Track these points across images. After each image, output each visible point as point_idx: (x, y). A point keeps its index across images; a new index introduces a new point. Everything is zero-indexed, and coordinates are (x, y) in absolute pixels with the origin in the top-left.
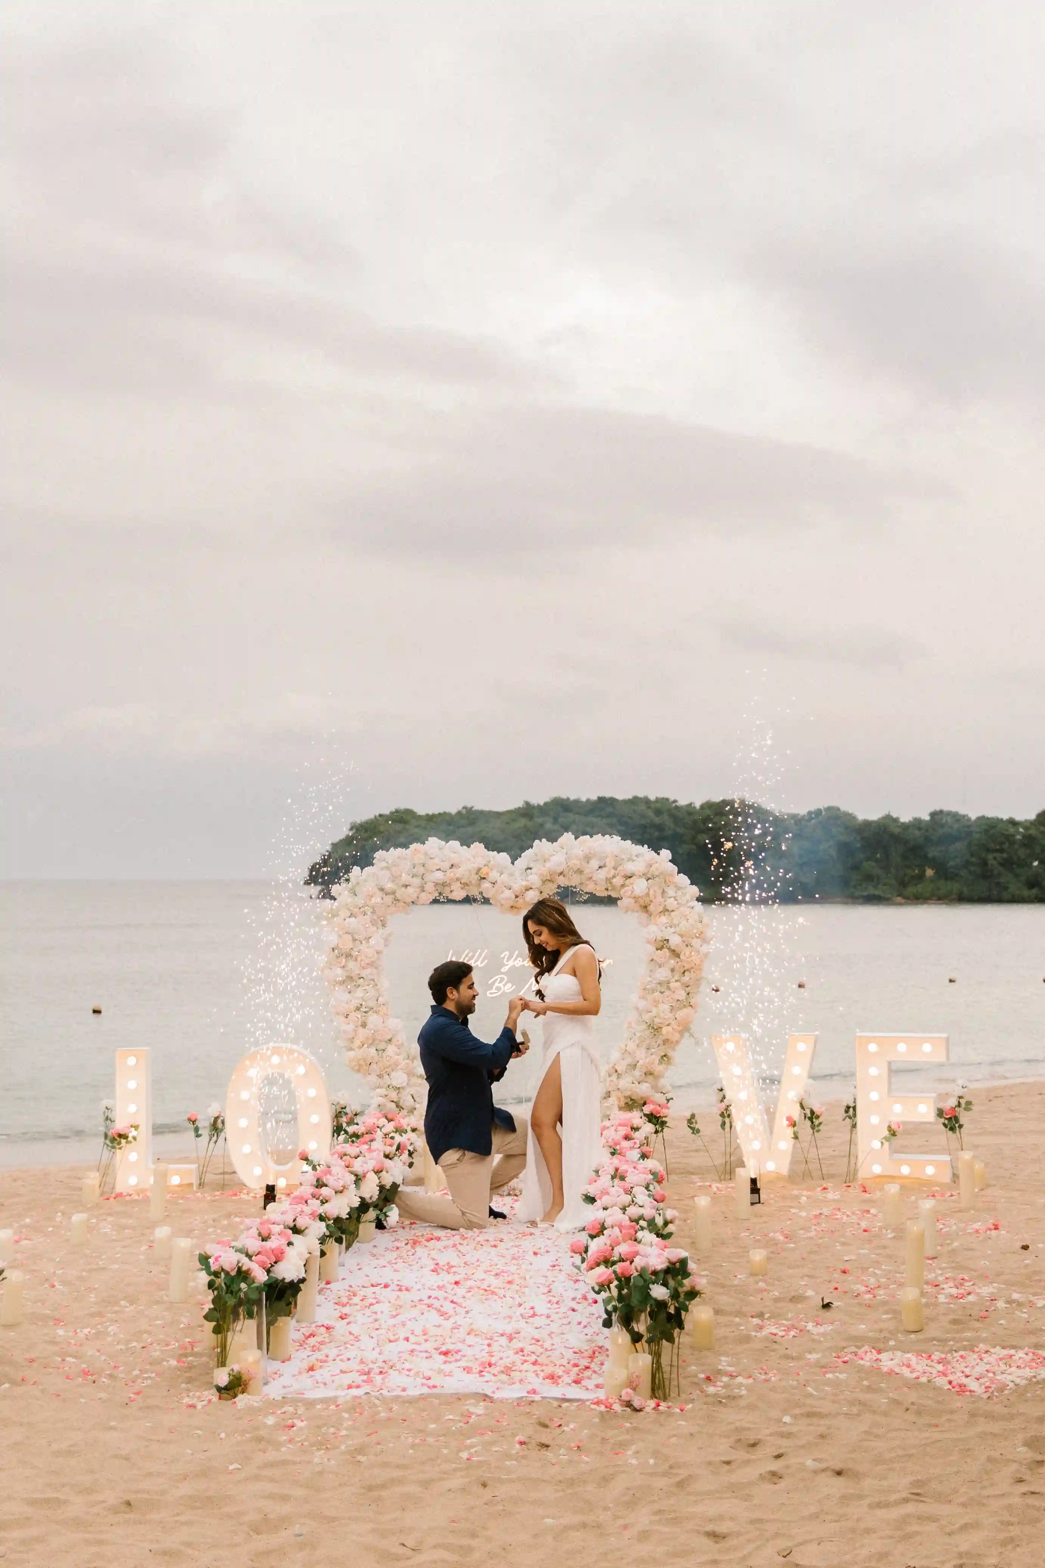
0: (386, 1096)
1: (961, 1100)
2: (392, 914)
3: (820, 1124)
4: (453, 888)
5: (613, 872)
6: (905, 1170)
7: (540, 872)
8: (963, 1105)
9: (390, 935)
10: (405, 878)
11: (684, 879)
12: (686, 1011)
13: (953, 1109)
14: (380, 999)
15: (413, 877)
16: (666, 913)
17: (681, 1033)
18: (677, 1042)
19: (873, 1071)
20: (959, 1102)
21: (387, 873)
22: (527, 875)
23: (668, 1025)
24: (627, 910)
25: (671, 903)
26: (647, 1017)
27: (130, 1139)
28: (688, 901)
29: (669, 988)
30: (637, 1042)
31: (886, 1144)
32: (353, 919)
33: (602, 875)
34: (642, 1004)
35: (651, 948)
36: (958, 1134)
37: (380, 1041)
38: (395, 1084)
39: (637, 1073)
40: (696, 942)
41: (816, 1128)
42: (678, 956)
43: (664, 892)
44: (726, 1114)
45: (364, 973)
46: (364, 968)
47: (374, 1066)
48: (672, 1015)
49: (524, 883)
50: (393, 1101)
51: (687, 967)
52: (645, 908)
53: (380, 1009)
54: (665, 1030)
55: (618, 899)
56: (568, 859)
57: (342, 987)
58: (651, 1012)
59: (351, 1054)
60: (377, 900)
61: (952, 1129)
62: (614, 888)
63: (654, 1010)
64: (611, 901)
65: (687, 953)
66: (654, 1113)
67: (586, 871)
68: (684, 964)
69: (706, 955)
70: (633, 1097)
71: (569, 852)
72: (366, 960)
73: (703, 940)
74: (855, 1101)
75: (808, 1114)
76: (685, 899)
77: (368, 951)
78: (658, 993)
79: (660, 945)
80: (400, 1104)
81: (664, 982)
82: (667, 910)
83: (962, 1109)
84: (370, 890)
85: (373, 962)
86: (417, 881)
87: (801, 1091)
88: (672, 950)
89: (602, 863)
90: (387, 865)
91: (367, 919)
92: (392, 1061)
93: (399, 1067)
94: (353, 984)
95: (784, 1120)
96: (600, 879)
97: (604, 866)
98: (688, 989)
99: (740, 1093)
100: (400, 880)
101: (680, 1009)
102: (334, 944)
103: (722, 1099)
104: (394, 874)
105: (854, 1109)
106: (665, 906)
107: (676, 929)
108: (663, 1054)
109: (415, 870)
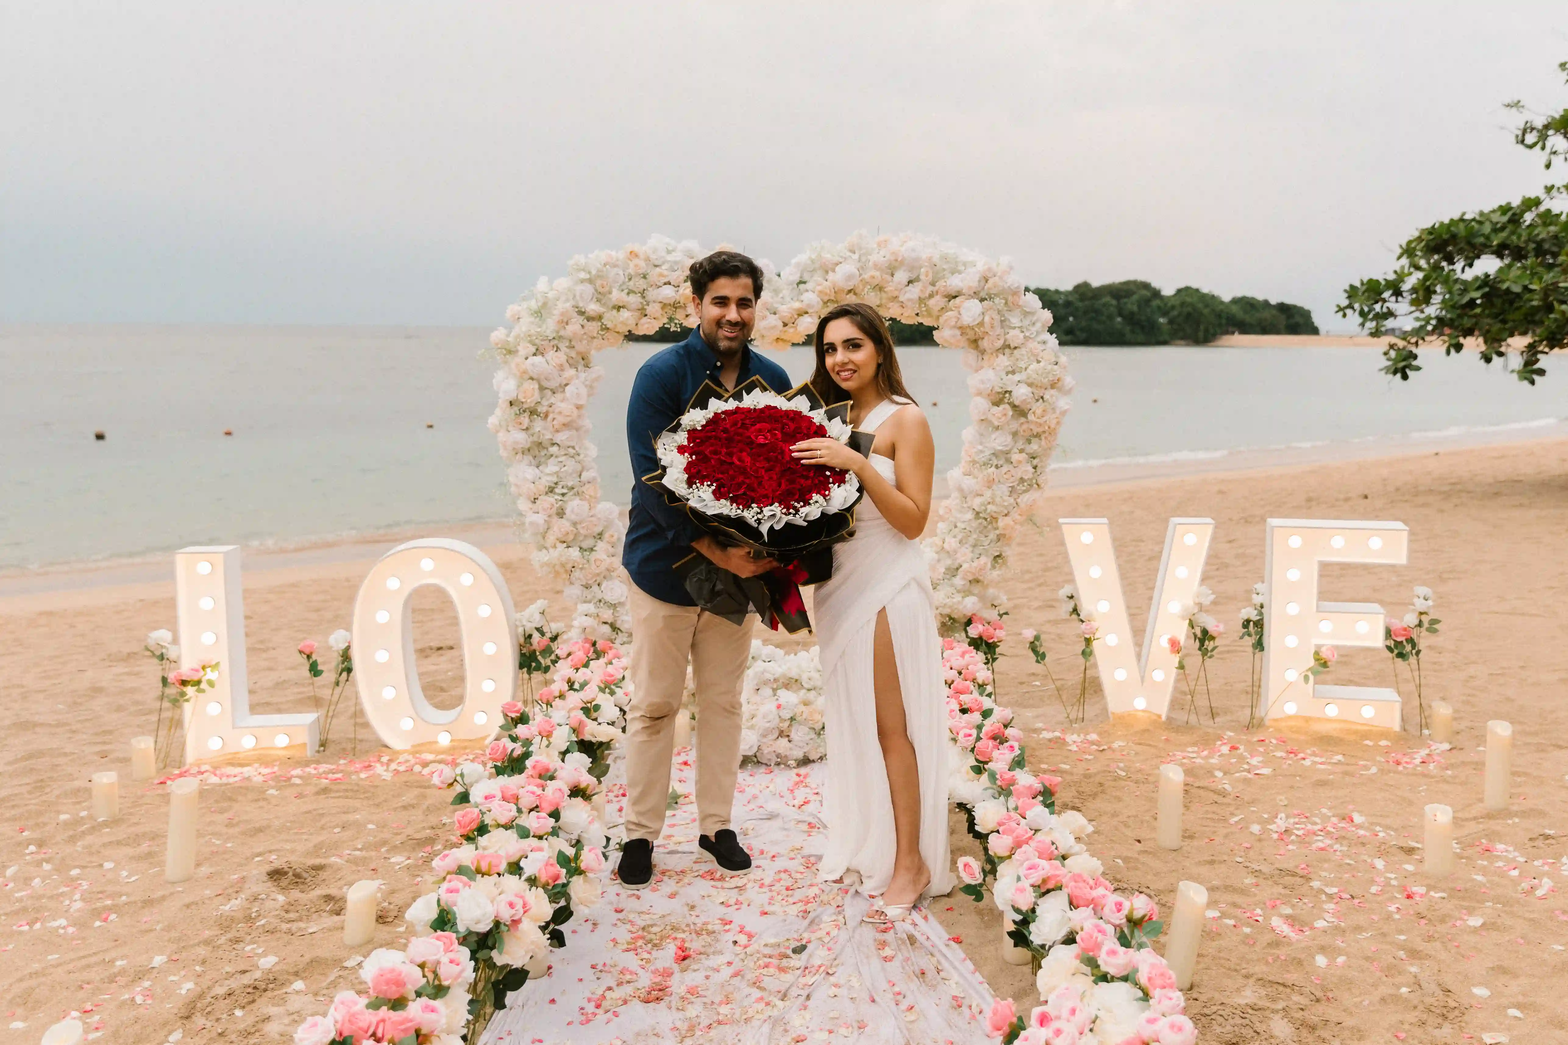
0: (596, 615)
1: (1423, 617)
2: (599, 349)
3: (1215, 648)
5: (931, 288)
6: (1332, 711)
7: (819, 288)
8: (1426, 624)
9: (597, 379)
10: (617, 296)
11: (1032, 299)
13: (1407, 630)
14: (584, 474)
15: (628, 294)
16: (1007, 351)
18: (1015, 537)
19: (1294, 575)
20: (1420, 621)
21: (588, 289)
22: (801, 292)
23: (1006, 515)
24: (948, 347)
25: (1016, 338)
26: (977, 503)
27: (204, 685)
28: (1038, 333)
29: (1009, 462)
30: (960, 537)
31: (1311, 677)
32: (538, 359)
33: (914, 292)
34: (969, 483)
35: (984, 403)
36: (1412, 663)
37: (586, 536)
40: (1050, 394)
41: (1209, 654)
42: (1024, 415)
43: (1003, 319)
45: (560, 438)
46: (557, 431)
47: (577, 574)
48: (1012, 500)
49: (797, 305)
50: (605, 623)
51: (1036, 430)
52: (975, 343)
53: (584, 489)
54: (1001, 523)
55: (934, 329)
56: (862, 269)
57: (528, 459)
58: (982, 495)
59: (544, 554)
60: (574, 327)
61: (1401, 655)
62: (929, 314)
63: (988, 494)
65: (1039, 412)
66: (984, 638)
67: (890, 287)
68: (1032, 427)
69: (1064, 413)
70: (953, 616)
71: (863, 259)
72: (560, 419)
73: (1060, 390)
74: (1261, 614)
75: (1199, 634)
76: (1034, 329)
77: (563, 406)
78: (993, 469)
79: (997, 398)
80: (618, 626)
81: (1002, 452)
82: (1009, 346)
83: (1423, 629)
84: (562, 314)
85: (572, 421)
86: (634, 300)
87: (1190, 602)
88: (1014, 407)
89: (914, 276)
90: (588, 276)
91: (561, 357)
92: (603, 567)
93: (614, 574)
94: (543, 453)
95: (1164, 643)
96: (909, 300)
97: (917, 279)
98: (1035, 462)
99: (1103, 607)
100: (610, 299)
101: (1025, 491)
102: (512, 396)
103: (1075, 610)
104: (600, 290)
105: (1260, 625)
106: (1005, 340)
107: (1022, 376)
108: (996, 554)
109: (631, 284)
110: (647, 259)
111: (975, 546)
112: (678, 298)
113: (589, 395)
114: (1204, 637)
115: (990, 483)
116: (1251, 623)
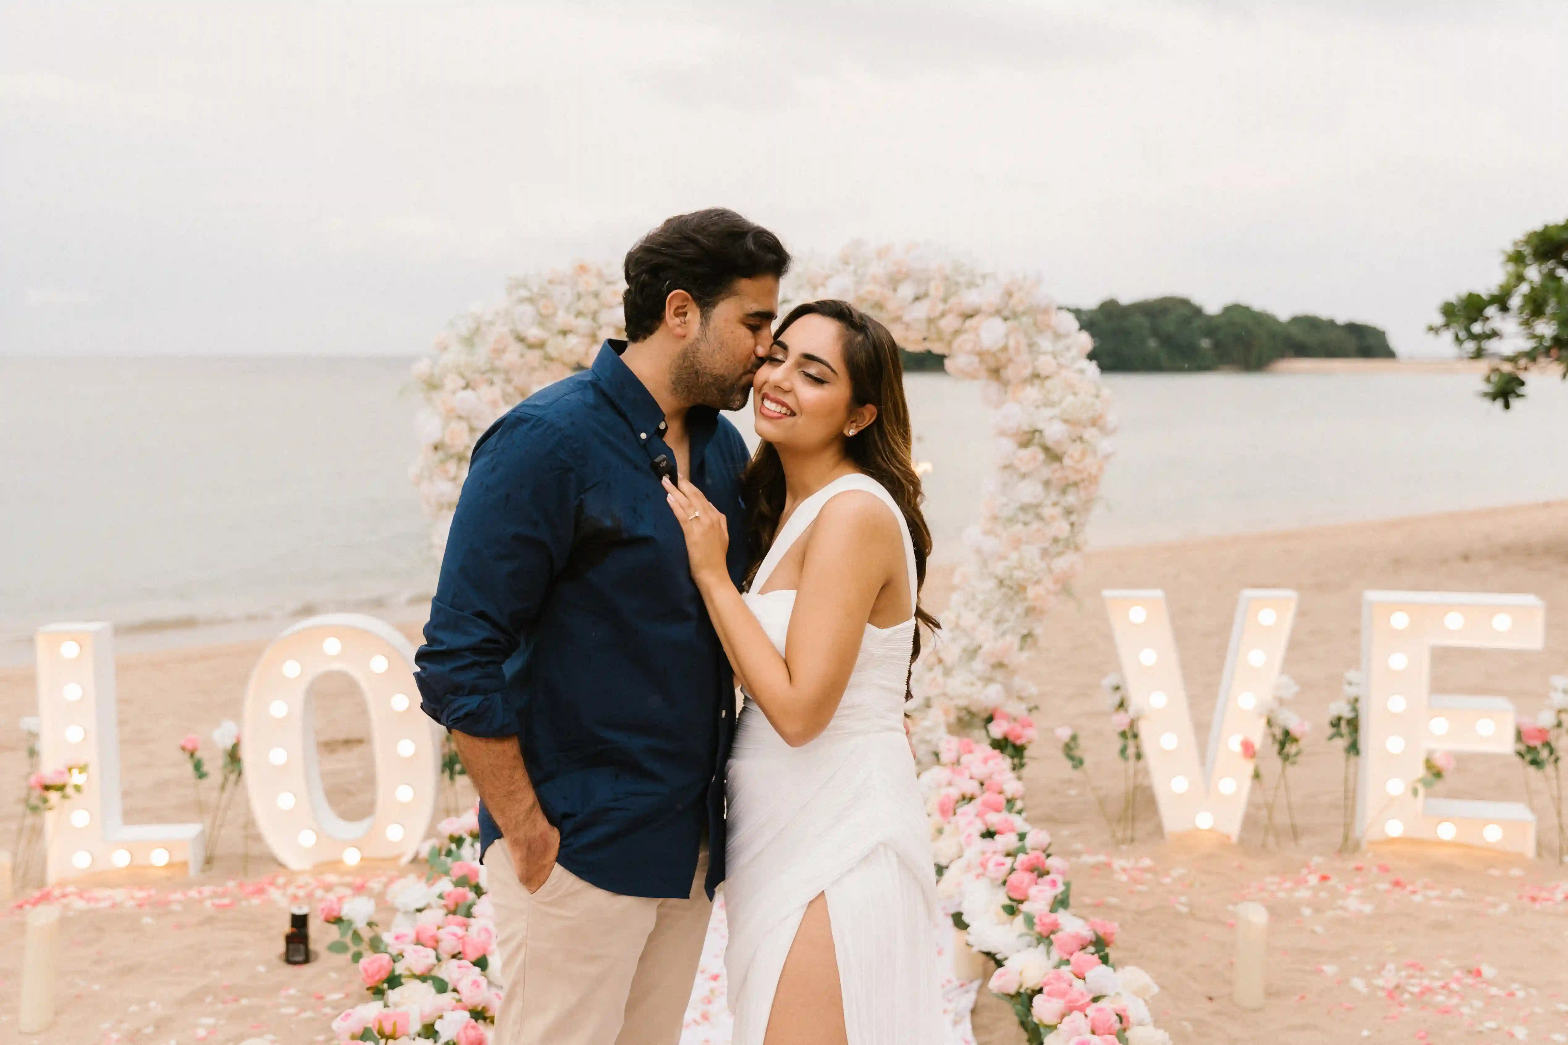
1: (1563, 716)
3: (1298, 751)
5: (941, 307)
6: (1447, 832)
10: (563, 318)
11: (1066, 321)
13: (1543, 731)
15: (578, 316)
16: (1037, 382)
17: (1058, 595)
18: (1049, 611)
19: (1398, 661)
20: (1559, 720)
21: (528, 310)
23: (1037, 583)
24: (963, 377)
25: (1045, 364)
26: (1000, 568)
27: (69, 790)
28: (1074, 360)
29: (1039, 517)
30: (979, 611)
31: (1421, 791)
32: (469, 393)
33: (921, 311)
34: (990, 544)
35: (1008, 445)
36: (1548, 773)
39: (978, 665)
40: (1089, 434)
41: (1291, 760)
42: (1058, 459)
43: (1031, 344)
44: (1130, 734)
48: (1043, 564)
51: (1073, 477)
52: (996, 372)
54: (1031, 593)
55: (943, 359)
58: (1005, 558)
61: (1535, 763)
62: (939, 339)
63: (1014, 556)
64: (937, 362)
65: (1077, 455)
66: (1011, 738)
67: (892, 305)
68: (1069, 473)
69: (1107, 457)
70: (972, 709)
71: (860, 272)
73: (1102, 430)
74: (1355, 710)
75: (1279, 736)
76: (1069, 355)
78: (1019, 526)
79: (1024, 439)
81: (1031, 505)
82: (1038, 376)
83: (1563, 730)
84: (498, 341)
86: (583, 324)
87: (1268, 695)
88: (1046, 449)
89: (921, 290)
90: (528, 295)
95: (1235, 745)
96: (916, 320)
97: (926, 295)
98: (1071, 518)
99: (1158, 700)
100: (555, 322)
101: (1060, 554)
102: (436, 437)
103: (1122, 705)
104: (543, 311)
105: (1354, 724)
106: (1034, 368)
107: (1056, 411)
108: (1025, 632)
109: (581, 305)
110: (600, 275)
111: (998, 622)
116: (1343, 722)
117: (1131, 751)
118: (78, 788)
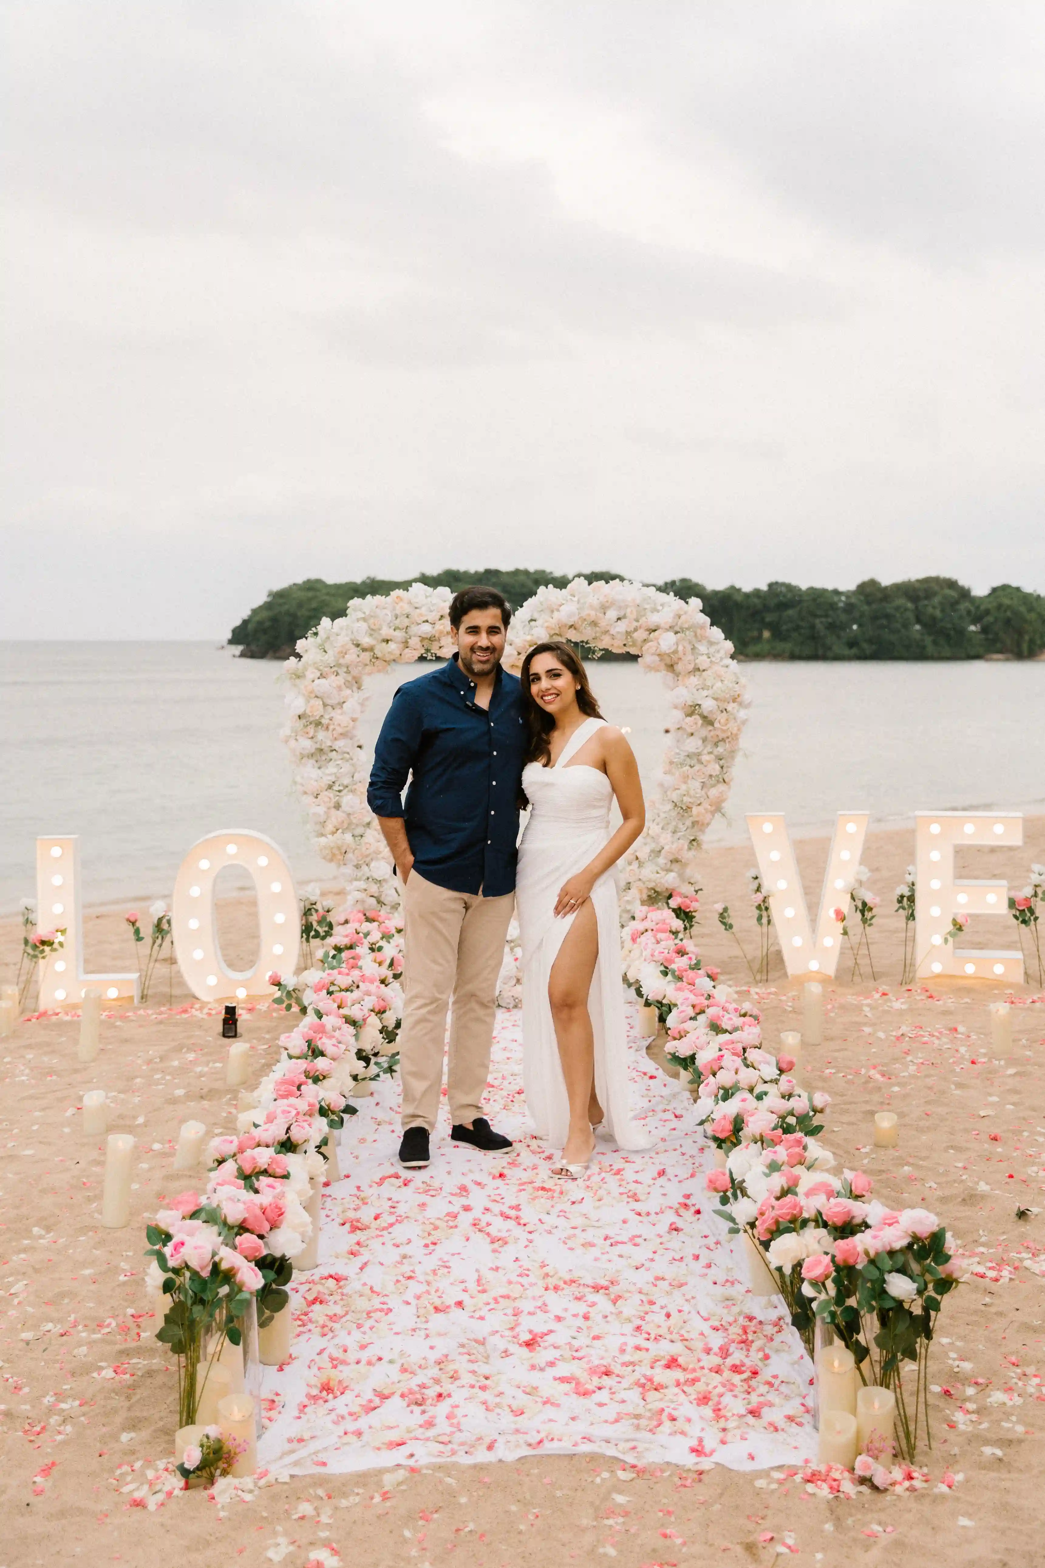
0: (366, 890)
1: (1038, 890)
2: (370, 674)
3: (873, 917)
4: (442, 643)
5: (635, 624)
6: (970, 969)
7: (546, 624)
8: (1040, 895)
9: (366, 698)
10: (386, 632)
11: (717, 633)
12: (721, 787)
13: (1027, 899)
14: (356, 775)
15: (395, 630)
16: (697, 673)
17: (713, 813)
18: (708, 824)
19: (935, 856)
20: (1036, 892)
21: (363, 626)
22: (531, 628)
23: (699, 805)
24: (650, 668)
25: (703, 661)
26: (675, 796)
27: (56, 945)
28: (721, 659)
29: (700, 762)
30: (661, 825)
31: (950, 939)
32: (322, 681)
33: (622, 627)
34: (669, 780)
35: (679, 714)
36: (1033, 928)
37: (357, 825)
38: (376, 876)
39: (661, 860)
40: (731, 707)
41: (869, 922)
42: (711, 723)
43: (694, 648)
44: (763, 907)
45: (338, 745)
46: (336, 739)
47: (350, 855)
48: (703, 792)
49: (528, 638)
50: (373, 896)
51: (722, 735)
52: (671, 667)
53: (356, 787)
54: (695, 810)
55: (638, 656)
56: (580, 609)
57: (312, 761)
58: (678, 789)
59: (323, 840)
60: (350, 658)
61: (1024, 922)
62: (634, 644)
63: (684, 787)
64: (633, 658)
65: (722, 721)
66: (683, 908)
67: (603, 623)
68: (719, 733)
69: (744, 722)
70: (658, 889)
71: (582, 601)
72: (340, 730)
73: (741, 704)
74: (912, 889)
75: (860, 906)
76: (718, 656)
77: (340, 718)
78: (688, 767)
79: (690, 710)
80: (382, 899)
81: (694, 754)
82: (699, 669)
83: (1038, 899)
84: (343, 646)
85: (347, 732)
86: (399, 635)
87: (852, 880)
88: (704, 718)
89: (621, 614)
90: (363, 616)
91: (340, 680)
92: (372, 850)
93: (380, 856)
94: (324, 758)
95: (832, 914)
96: (618, 632)
97: (625, 617)
98: (721, 762)
99: (782, 885)
100: (380, 634)
101: (713, 786)
102: (301, 711)
103: (758, 889)
104: (372, 627)
105: (911, 899)
106: (695, 664)
107: (710, 692)
108: (692, 838)
109: (397, 622)
110: (409, 603)
111: (674, 832)
112: (434, 632)
113: (362, 712)
114: (864, 908)
115: (685, 778)
116: (905, 899)
117: (764, 920)
118: (61, 944)
